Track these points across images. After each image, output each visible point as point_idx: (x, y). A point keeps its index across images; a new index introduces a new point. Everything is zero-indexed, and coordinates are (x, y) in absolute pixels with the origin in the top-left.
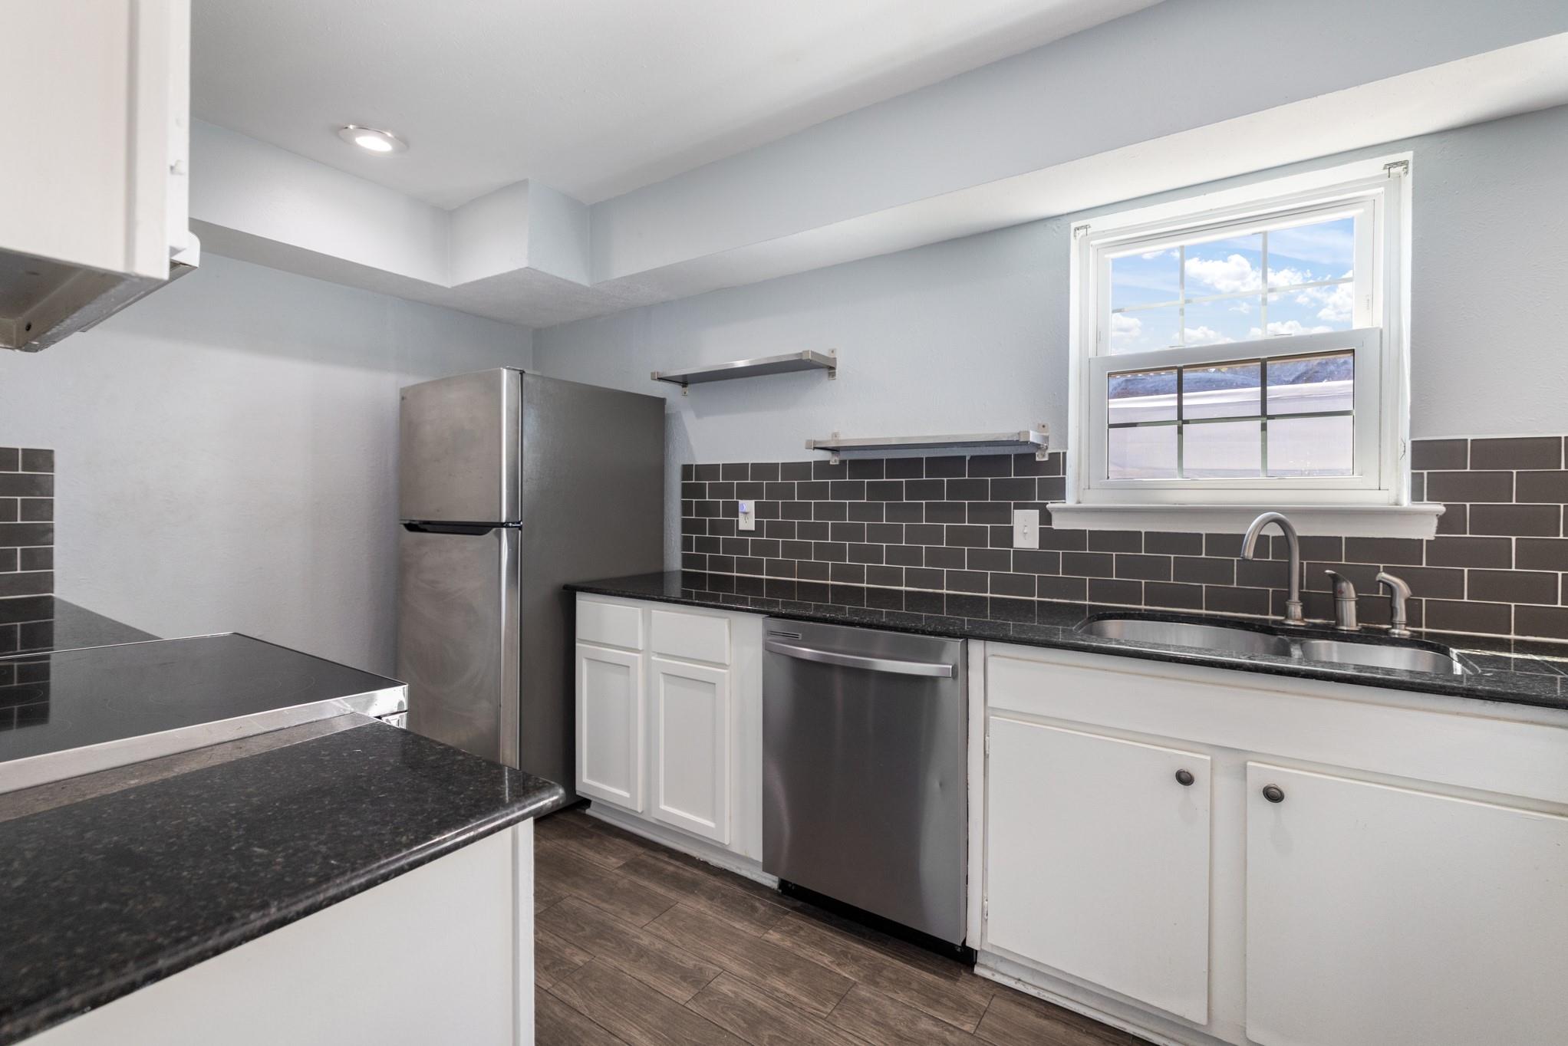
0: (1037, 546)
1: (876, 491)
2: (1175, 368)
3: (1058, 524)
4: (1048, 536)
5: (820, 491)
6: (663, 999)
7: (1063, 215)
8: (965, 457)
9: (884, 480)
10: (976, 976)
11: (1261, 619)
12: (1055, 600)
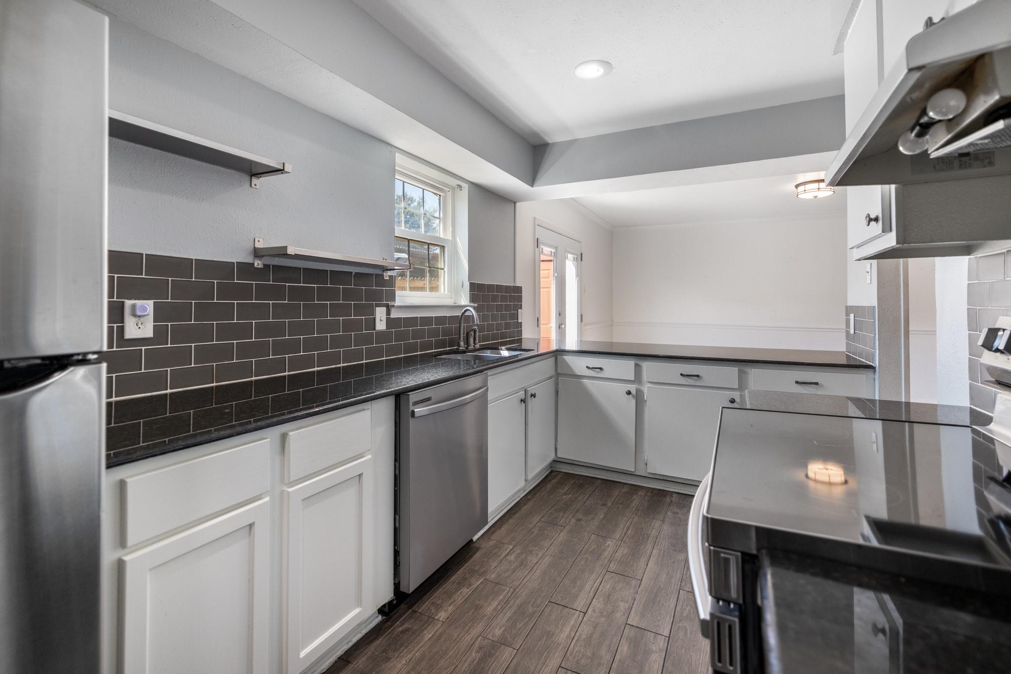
0: (385, 328)
1: (296, 294)
2: (426, 243)
3: (394, 314)
4: (390, 322)
5: (243, 292)
6: (515, 661)
7: (394, 146)
8: (352, 273)
9: (302, 285)
10: (475, 542)
11: (444, 351)
12: (392, 357)
